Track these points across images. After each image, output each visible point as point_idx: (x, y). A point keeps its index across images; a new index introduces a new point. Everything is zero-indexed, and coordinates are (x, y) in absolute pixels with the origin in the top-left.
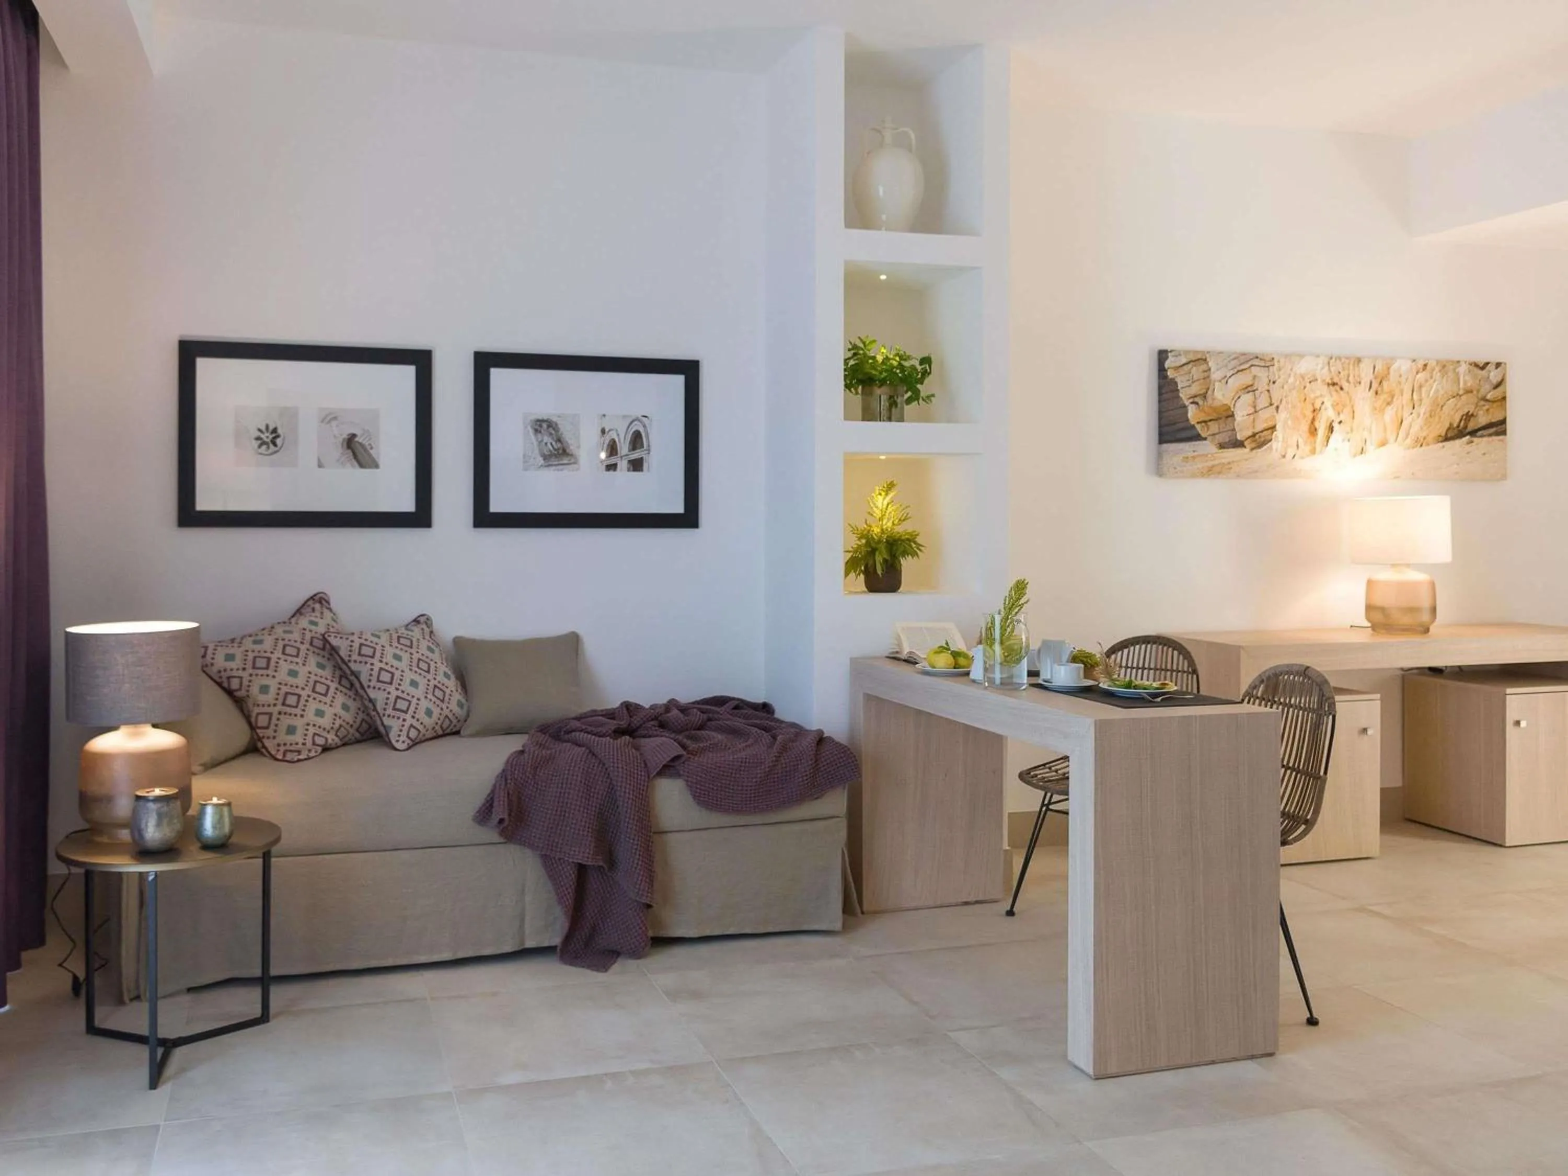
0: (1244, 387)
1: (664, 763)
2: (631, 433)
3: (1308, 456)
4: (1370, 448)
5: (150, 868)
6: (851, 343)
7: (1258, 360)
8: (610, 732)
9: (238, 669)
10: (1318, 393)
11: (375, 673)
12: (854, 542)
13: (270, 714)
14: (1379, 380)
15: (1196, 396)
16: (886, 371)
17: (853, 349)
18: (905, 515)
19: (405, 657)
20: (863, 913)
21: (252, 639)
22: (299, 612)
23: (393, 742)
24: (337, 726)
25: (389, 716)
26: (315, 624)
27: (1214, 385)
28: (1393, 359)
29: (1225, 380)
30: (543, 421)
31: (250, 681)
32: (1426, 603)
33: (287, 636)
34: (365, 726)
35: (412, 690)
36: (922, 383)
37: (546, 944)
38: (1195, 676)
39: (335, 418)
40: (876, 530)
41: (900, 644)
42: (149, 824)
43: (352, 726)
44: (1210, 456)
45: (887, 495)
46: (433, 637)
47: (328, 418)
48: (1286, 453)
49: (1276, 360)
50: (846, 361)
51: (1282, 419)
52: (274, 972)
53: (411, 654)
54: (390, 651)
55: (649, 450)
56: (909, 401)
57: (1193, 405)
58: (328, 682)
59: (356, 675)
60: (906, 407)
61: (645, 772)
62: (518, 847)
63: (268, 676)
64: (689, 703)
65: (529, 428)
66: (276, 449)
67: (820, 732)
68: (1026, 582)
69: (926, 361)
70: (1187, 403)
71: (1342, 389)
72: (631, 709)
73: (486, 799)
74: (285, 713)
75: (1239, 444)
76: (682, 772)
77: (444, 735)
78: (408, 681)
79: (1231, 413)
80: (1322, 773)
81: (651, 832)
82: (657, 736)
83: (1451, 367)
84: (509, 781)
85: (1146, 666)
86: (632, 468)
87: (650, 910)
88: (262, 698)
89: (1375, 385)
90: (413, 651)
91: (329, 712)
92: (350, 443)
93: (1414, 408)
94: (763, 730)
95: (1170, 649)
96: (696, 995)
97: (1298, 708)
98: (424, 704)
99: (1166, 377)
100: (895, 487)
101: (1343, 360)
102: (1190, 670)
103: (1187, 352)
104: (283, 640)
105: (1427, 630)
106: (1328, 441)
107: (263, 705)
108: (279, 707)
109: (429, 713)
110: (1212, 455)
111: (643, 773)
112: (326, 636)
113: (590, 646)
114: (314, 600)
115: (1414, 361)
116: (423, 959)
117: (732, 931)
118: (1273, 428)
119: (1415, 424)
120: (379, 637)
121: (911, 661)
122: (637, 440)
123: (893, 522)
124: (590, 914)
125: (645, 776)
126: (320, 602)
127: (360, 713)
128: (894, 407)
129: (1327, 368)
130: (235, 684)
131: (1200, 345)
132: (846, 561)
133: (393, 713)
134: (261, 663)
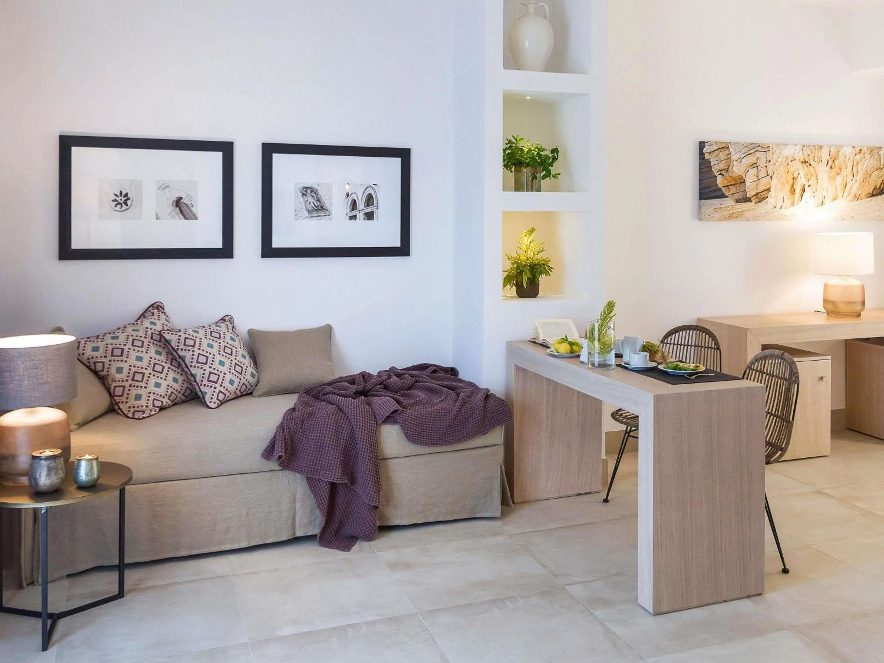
0: (751, 164)
1: (387, 415)
2: (366, 195)
3: (790, 207)
4: (826, 201)
5: (43, 505)
6: (507, 139)
7: (760, 148)
8: (352, 393)
9: (101, 357)
10: (796, 168)
11: (195, 357)
12: (509, 266)
13: (124, 387)
14: (832, 159)
15: (722, 170)
16: (530, 158)
17: (509, 143)
18: (541, 248)
19: (216, 345)
20: (514, 503)
21: (111, 335)
22: (143, 315)
23: (208, 403)
24: (169, 392)
25: (205, 385)
26: (154, 324)
27: (733, 164)
28: (842, 146)
29: (740, 160)
30: (308, 188)
31: (110, 365)
32: (859, 299)
33: (135, 333)
34: (188, 391)
35: (220, 368)
36: (552, 166)
37: (310, 534)
38: (718, 351)
39: (168, 187)
40: (523, 258)
41: (537, 334)
42: (42, 475)
43: (179, 392)
44: (730, 207)
45: (530, 236)
46: (234, 330)
47: (163, 187)
48: (776, 205)
49: (770, 149)
50: (504, 151)
51: (774, 184)
52: (127, 561)
53: (220, 343)
54: (205, 342)
55: (378, 206)
56: (544, 177)
57: (721, 176)
58: (164, 364)
59: (183, 358)
60: (542, 181)
61: (374, 421)
62: (291, 473)
63: (122, 361)
64: (403, 369)
65: (299, 192)
66: (127, 207)
67: (488, 390)
68: (614, 302)
69: (555, 151)
70: (716, 175)
71: (810, 165)
72: (366, 377)
73: (270, 442)
74: (134, 386)
75: (747, 200)
76: (398, 421)
77: (242, 396)
78: (218, 362)
79: (743, 181)
80: (791, 419)
81: (378, 459)
82: (382, 395)
83: (876, 151)
84: (285, 430)
85: (690, 344)
86: (366, 218)
87: (377, 510)
88: (118, 376)
89: (830, 163)
90: (221, 341)
91: (164, 384)
92: (178, 203)
93: (853, 177)
94: (450, 389)
95: (704, 334)
96: (407, 566)
97: (778, 377)
98: (228, 377)
99: (704, 158)
100: (535, 231)
101: (811, 147)
102: (716, 347)
103: (716, 143)
104: (132, 336)
105: (859, 315)
106: (802, 197)
107: (119, 381)
108: (130, 382)
109: (232, 382)
110: (732, 206)
111: (373, 422)
112: (162, 333)
113: (339, 334)
114: (153, 307)
115: (854, 147)
116: (228, 547)
117: (431, 520)
118: (769, 190)
119: (854, 187)
120: (197, 332)
121: (544, 346)
122: (370, 200)
123: (534, 253)
124: (339, 513)
125: (374, 424)
126: (158, 309)
127: (185, 383)
128: (535, 180)
129: (801, 152)
130: (99, 367)
131: (725, 138)
132: (504, 277)
133: (207, 383)
134: (117, 352)
